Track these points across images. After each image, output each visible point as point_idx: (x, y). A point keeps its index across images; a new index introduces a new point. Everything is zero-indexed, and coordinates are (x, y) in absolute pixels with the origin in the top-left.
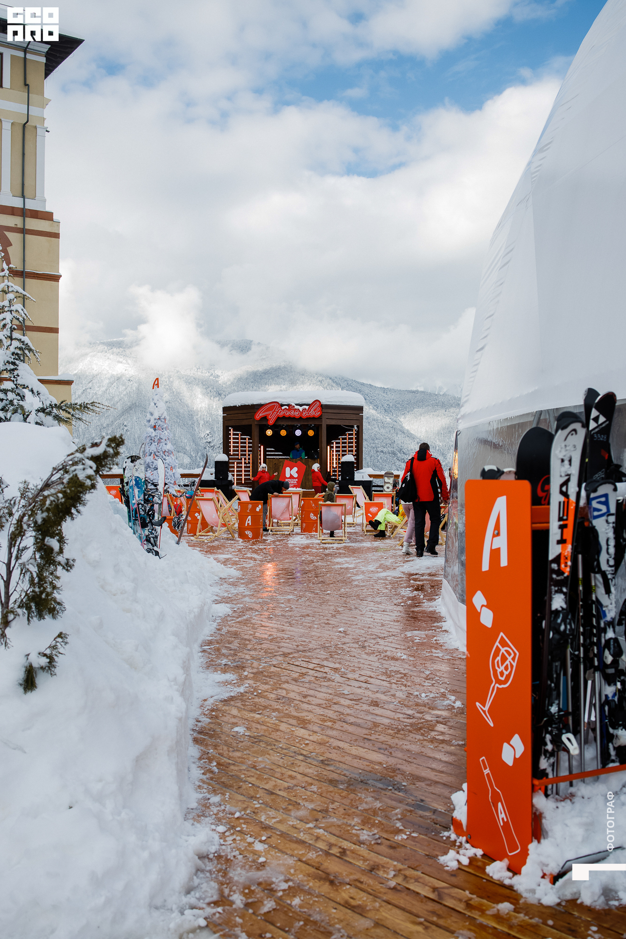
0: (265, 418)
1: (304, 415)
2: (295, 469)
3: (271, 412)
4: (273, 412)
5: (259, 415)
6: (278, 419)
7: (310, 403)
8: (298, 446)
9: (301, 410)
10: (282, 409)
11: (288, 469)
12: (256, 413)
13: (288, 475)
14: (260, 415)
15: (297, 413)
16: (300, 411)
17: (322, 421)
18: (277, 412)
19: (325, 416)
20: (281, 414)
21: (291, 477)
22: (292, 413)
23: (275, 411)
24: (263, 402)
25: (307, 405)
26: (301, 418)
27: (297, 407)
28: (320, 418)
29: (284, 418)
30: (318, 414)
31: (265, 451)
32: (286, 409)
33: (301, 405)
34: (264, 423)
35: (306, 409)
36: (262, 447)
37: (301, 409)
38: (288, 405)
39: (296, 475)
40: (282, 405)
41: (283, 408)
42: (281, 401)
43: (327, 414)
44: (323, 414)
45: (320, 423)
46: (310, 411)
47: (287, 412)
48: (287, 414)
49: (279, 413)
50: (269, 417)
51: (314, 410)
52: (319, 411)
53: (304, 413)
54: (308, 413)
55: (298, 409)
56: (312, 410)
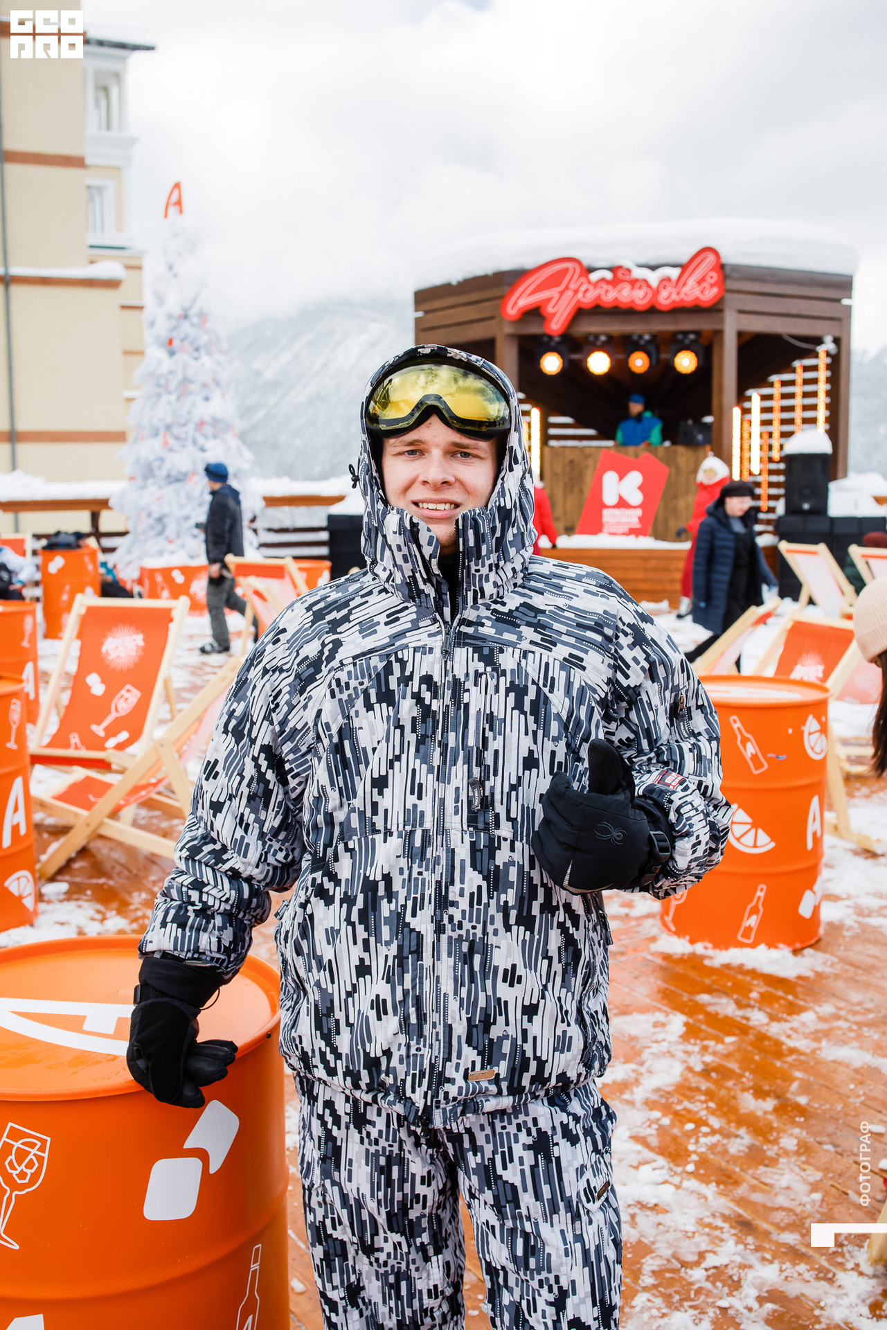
0: (535, 313)
1: (666, 299)
2: (635, 478)
3: (553, 293)
4: (561, 293)
5: (515, 303)
6: (580, 313)
7: (684, 259)
8: (636, 408)
9: (654, 284)
10: (589, 282)
11: (610, 478)
12: (504, 298)
13: (609, 497)
14: (521, 300)
15: (642, 294)
16: (649, 286)
17: (722, 321)
18: (576, 291)
19: (732, 304)
20: (588, 297)
21: (622, 504)
22: (626, 295)
23: (567, 288)
24: (529, 262)
25: (675, 266)
26: (652, 311)
27: (638, 273)
28: (715, 309)
29: (598, 310)
30: (709, 294)
31: (545, 426)
32: (603, 280)
33: (653, 268)
34: (534, 329)
35: (669, 279)
36: (536, 414)
37: (653, 278)
38: (613, 270)
39: (636, 498)
40: (591, 270)
41: (594, 277)
42: (587, 258)
43: (735, 296)
44: (728, 296)
45: (717, 327)
46: (685, 284)
47: (607, 291)
48: (610, 296)
49: (580, 295)
50: (550, 309)
51: (699, 282)
52: (712, 286)
53: (664, 294)
54: (678, 293)
55: (645, 281)
56: (691, 282)
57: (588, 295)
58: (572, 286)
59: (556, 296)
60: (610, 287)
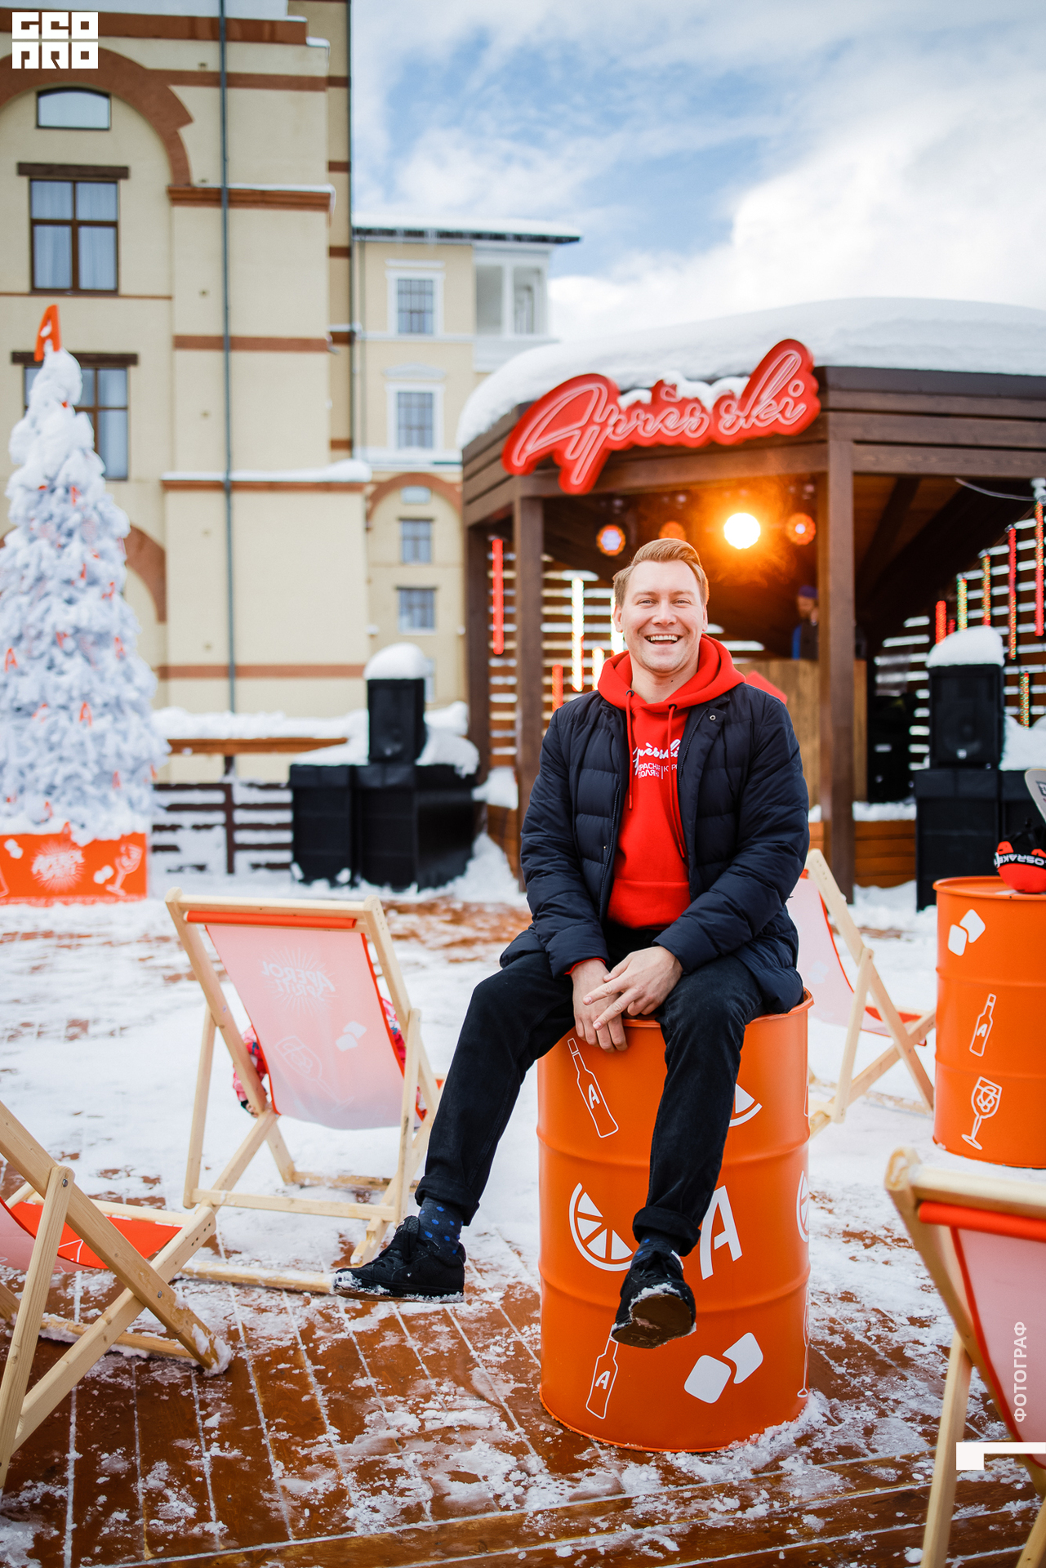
0: (551, 462)
1: (730, 427)
3: (572, 430)
4: (583, 429)
5: (523, 450)
9: (709, 404)
10: (620, 410)
14: (530, 444)
15: (694, 422)
16: (706, 409)
17: (825, 456)
18: (603, 425)
19: (841, 429)
20: (619, 435)
22: (673, 426)
23: (590, 422)
26: (711, 447)
27: (686, 390)
30: (798, 416)
32: (638, 404)
33: (710, 380)
35: (730, 396)
37: (708, 396)
38: (652, 388)
40: (621, 391)
41: (625, 401)
42: (615, 373)
43: (850, 416)
44: (832, 416)
45: (819, 469)
46: (757, 402)
47: (646, 422)
48: (650, 429)
49: (609, 430)
50: (568, 456)
51: (777, 398)
52: (797, 401)
53: (727, 419)
54: (747, 418)
55: (697, 400)
56: (766, 397)
57: (620, 430)
58: (597, 419)
59: (578, 433)
60: (650, 416)
